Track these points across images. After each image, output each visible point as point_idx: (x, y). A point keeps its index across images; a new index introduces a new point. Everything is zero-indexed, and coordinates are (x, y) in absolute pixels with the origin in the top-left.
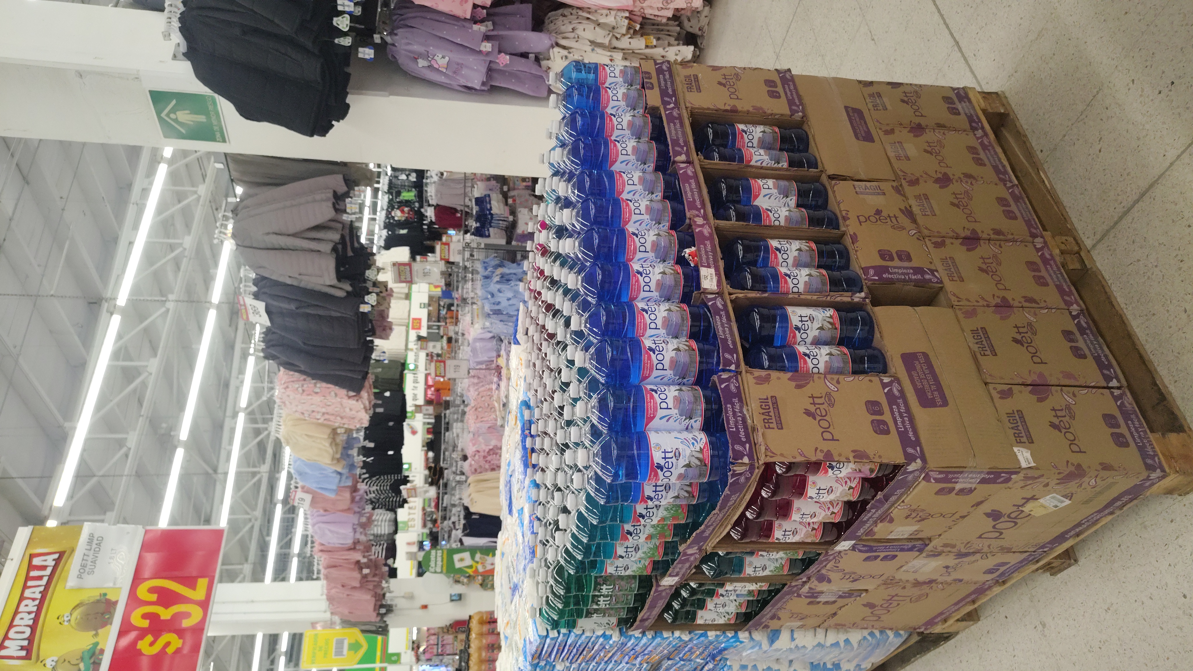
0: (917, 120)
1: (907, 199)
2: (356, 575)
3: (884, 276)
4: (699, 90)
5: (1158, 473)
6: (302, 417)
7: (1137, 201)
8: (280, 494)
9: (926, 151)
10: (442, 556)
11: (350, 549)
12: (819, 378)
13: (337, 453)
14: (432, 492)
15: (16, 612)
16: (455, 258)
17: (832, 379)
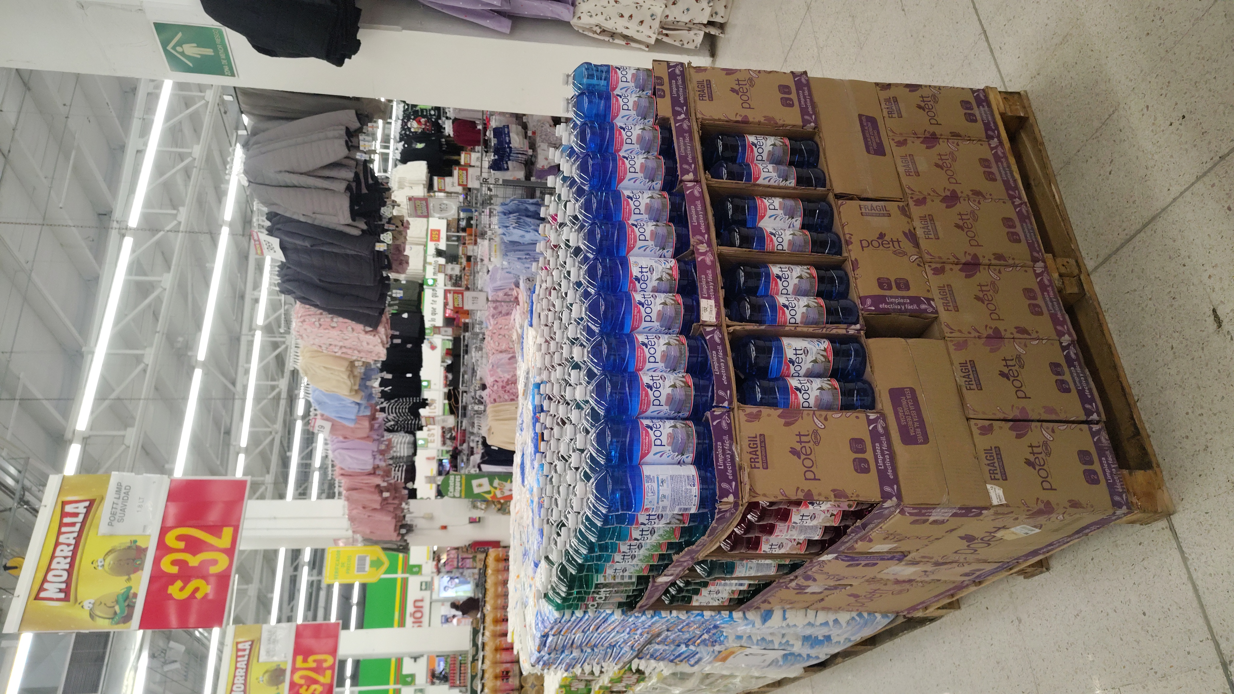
0: (932, 129)
1: (912, 220)
2: (377, 498)
3: (881, 306)
4: (711, 98)
5: (1124, 509)
6: (320, 349)
7: (1139, 231)
8: (300, 409)
9: (937, 165)
10: (461, 481)
11: (370, 474)
12: (808, 414)
13: (355, 384)
14: (451, 421)
15: (53, 557)
16: (473, 184)
17: (821, 415)
